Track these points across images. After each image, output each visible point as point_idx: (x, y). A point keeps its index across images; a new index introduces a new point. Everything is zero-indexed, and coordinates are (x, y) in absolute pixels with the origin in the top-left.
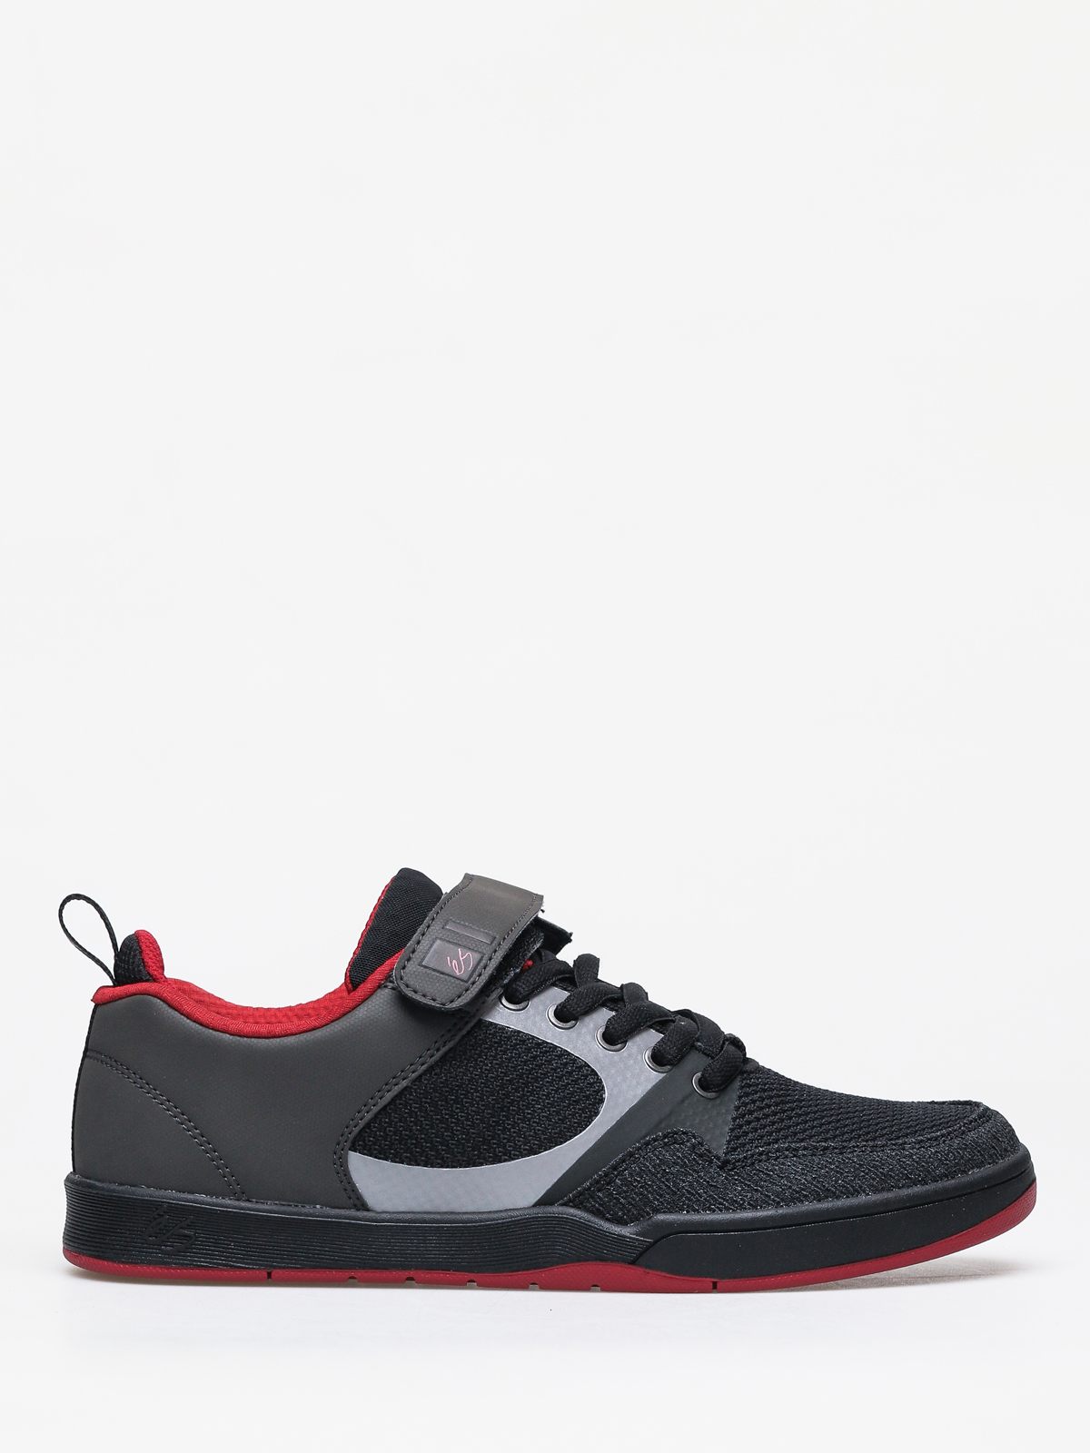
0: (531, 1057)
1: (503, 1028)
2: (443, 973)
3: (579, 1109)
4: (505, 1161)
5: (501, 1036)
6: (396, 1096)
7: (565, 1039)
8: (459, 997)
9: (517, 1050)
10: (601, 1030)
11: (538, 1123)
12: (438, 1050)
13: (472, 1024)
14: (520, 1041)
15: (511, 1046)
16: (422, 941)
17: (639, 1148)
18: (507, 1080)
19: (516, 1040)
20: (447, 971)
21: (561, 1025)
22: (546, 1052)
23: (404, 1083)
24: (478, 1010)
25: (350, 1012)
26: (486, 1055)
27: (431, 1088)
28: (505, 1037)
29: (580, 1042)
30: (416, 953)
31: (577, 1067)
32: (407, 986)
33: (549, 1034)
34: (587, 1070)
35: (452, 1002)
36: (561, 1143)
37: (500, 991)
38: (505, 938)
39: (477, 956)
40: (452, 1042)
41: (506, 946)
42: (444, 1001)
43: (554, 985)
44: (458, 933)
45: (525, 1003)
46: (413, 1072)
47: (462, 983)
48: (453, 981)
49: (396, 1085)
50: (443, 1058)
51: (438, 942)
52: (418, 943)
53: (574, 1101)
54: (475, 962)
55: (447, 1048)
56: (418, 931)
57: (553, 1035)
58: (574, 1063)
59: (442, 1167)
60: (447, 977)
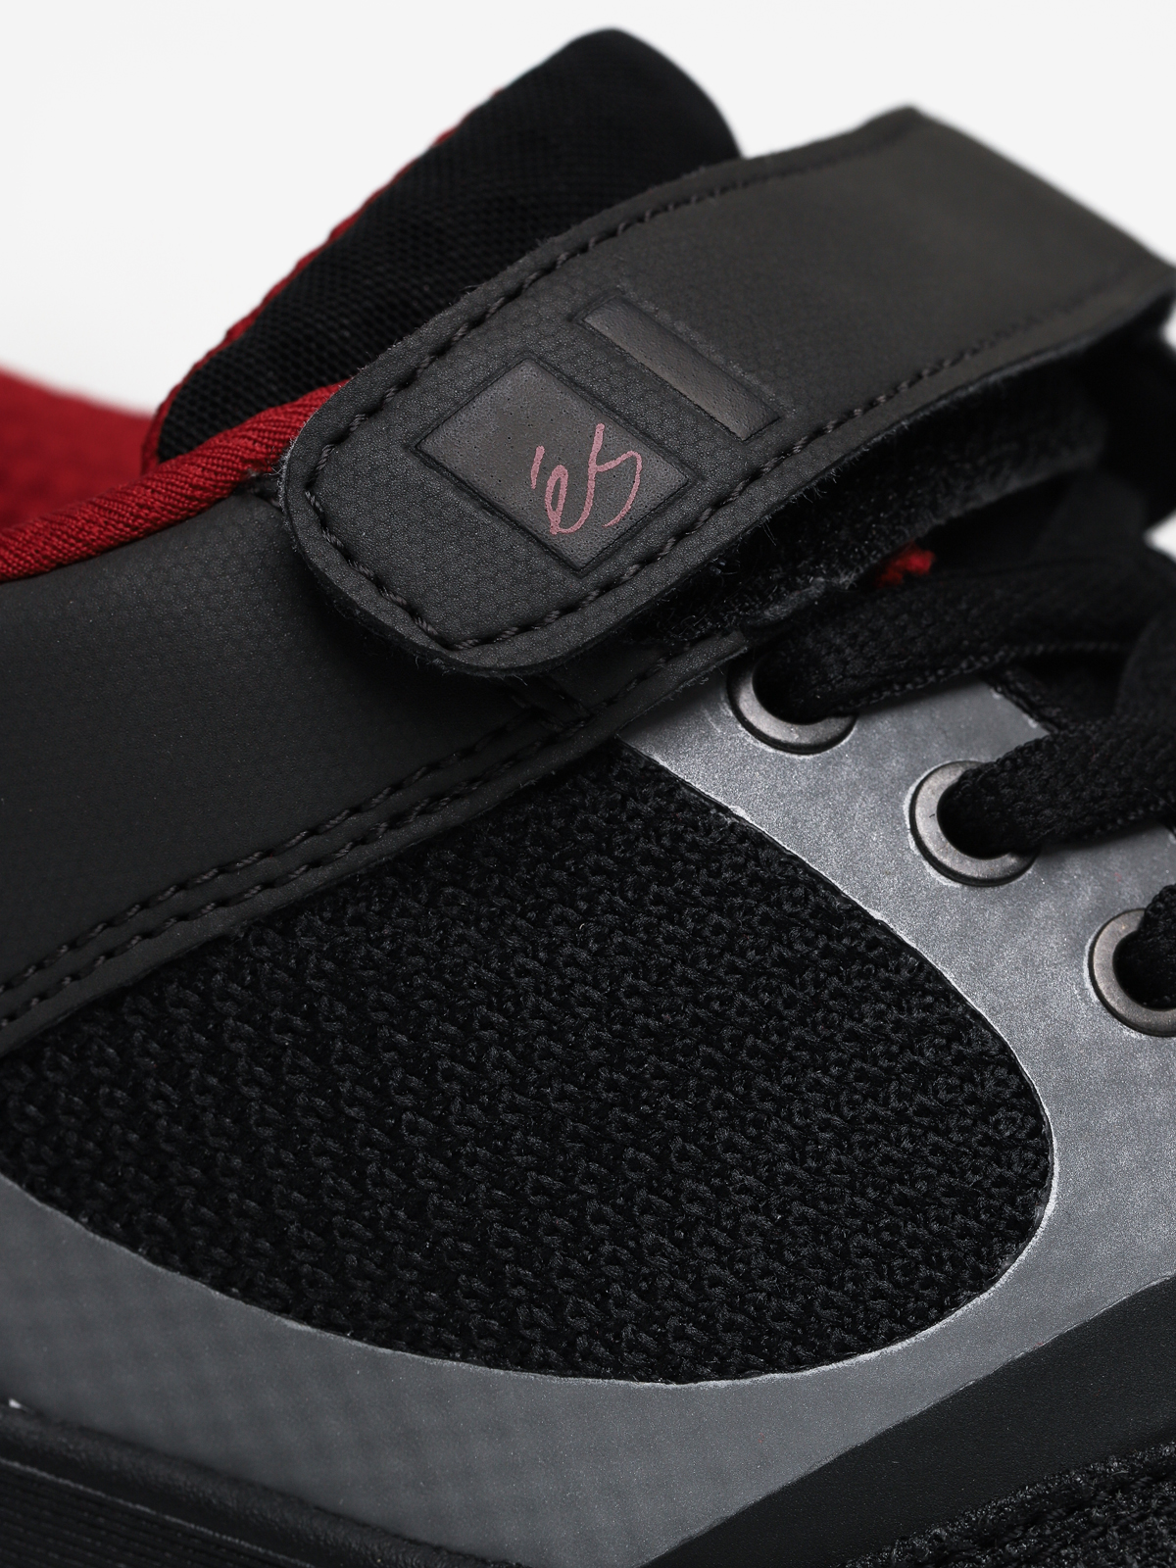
0: (782, 961)
1: (703, 809)
2: (492, 508)
3: (914, 1241)
4: (543, 1367)
5: (677, 837)
6: (171, 964)
7: (948, 922)
8: (525, 627)
9: (730, 914)
10: (1124, 928)
11: (720, 1250)
12: (396, 821)
13: (570, 753)
14: (755, 879)
15: (708, 891)
16: (459, 350)
17: (1122, 1485)
18: (646, 1031)
19: (737, 868)
20: (514, 501)
21: (951, 858)
22: (852, 955)
23: (216, 922)
24: (611, 702)
25: (84, 559)
26: (590, 899)
27: (321, 974)
28: (694, 846)
29: (1010, 954)
30: (415, 391)
31: (959, 1058)
32: (324, 521)
33: (890, 885)
34: (1000, 1082)
35: (487, 639)
36: (797, 1364)
37: (730, 645)
38: (819, 432)
39: (669, 476)
40: (465, 804)
41: (812, 464)
42: (453, 627)
43: (993, 678)
44: (623, 357)
45: (833, 726)
46: (268, 885)
47: (557, 573)
48: (522, 551)
49: (183, 917)
50: (410, 863)
51: (527, 372)
52: (442, 350)
53: (903, 1200)
54: (651, 499)
55: (434, 822)
56: (463, 303)
57: (903, 893)
58: (951, 1039)
59: (284, 1310)
60: (502, 529)
